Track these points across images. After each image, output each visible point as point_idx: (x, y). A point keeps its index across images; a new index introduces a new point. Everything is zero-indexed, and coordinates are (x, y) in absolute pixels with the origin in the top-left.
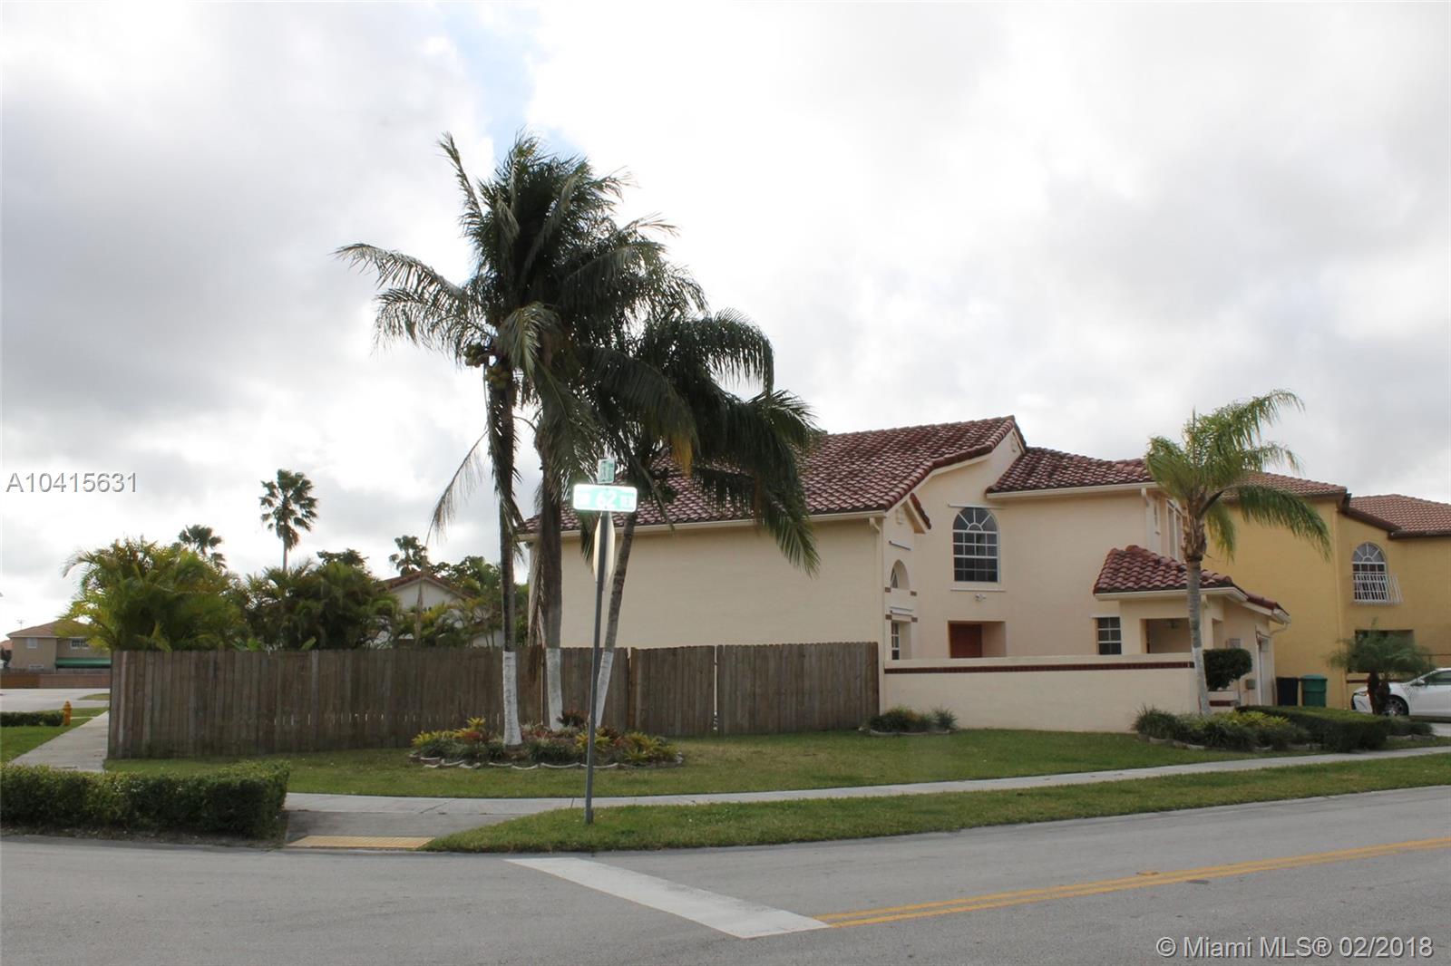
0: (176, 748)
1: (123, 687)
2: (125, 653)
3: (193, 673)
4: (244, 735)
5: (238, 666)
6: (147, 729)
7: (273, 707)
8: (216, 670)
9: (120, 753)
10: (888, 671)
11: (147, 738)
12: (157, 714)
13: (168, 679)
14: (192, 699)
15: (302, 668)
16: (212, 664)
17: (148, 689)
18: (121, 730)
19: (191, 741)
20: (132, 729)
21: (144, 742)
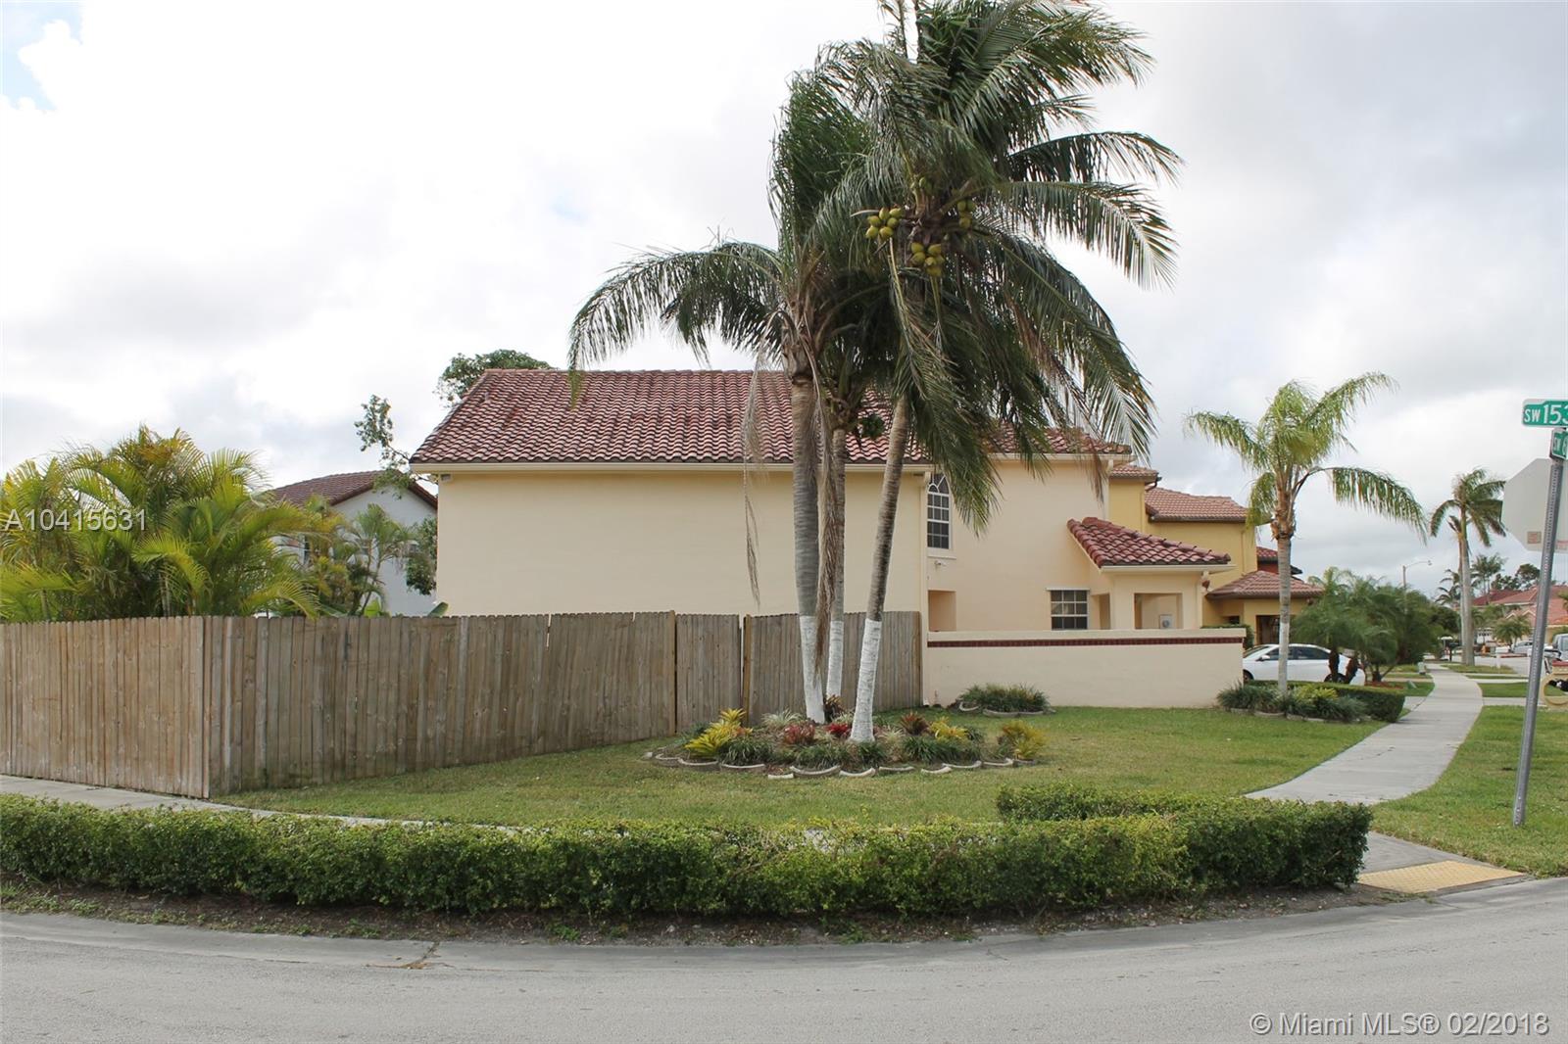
0: (298, 771)
1: (228, 676)
2: (230, 620)
3: (319, 651)
4: (380, 747)
5: (373, 642)
6: (260, 742)
7: (415, 701)
8: (347, 645)
9: (226, 785)
10: (931, 644)
11: (260, 757)
12: (273, 717)
13: (287, 662)
14: (318, 694)
15: (450, 642)
16: (342, 637)
17: (261, 678)
18: (227, 748)
19: (317, 758)
20: (241, 743)
21: (257, 764)
